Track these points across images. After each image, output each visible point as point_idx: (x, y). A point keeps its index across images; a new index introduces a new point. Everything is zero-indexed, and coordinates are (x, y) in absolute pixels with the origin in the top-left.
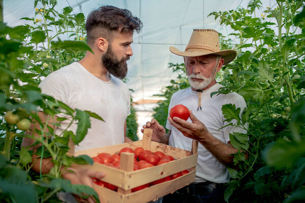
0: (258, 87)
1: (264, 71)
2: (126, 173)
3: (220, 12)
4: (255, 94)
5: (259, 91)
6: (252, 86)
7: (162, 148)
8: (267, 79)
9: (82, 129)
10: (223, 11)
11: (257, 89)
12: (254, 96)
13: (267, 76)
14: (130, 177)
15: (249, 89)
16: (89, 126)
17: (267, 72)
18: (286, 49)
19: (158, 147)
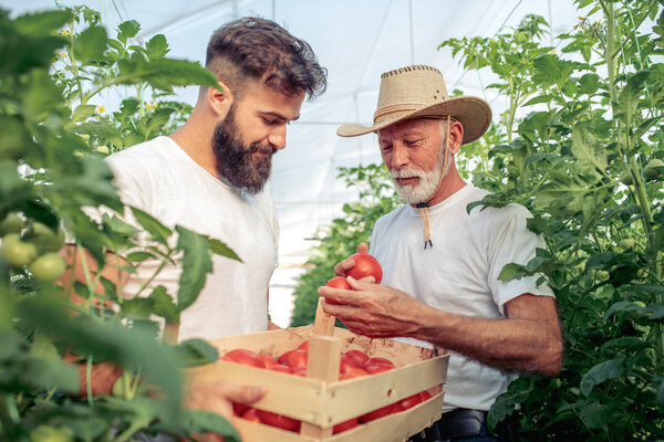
0: (576, 182)
1: (584, 147)
2: (324, 384)
3: (465, 39)
4: (571, 199)
5: (578, 193)
6: (563, 183)
7: (360, 343)
8: (592, 163)
9: (194, 274)
10: (470, 37)
11: (574, 188)
12: (571, 204)
13: (593, 159)
14: (333, 395)
15: (558, 190)
16: (208, 268)
17: (592, 149)
18: (630, 98)
19: (351, 341)
